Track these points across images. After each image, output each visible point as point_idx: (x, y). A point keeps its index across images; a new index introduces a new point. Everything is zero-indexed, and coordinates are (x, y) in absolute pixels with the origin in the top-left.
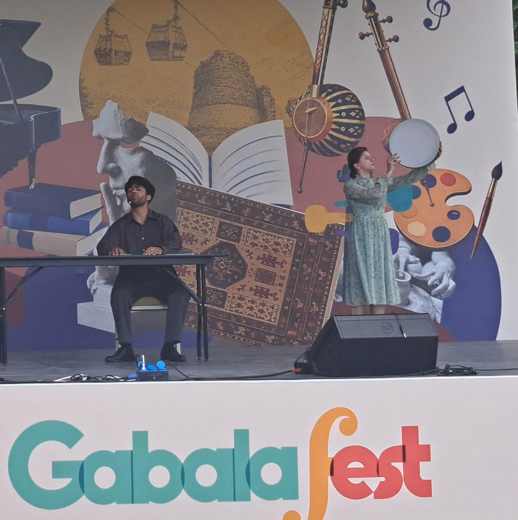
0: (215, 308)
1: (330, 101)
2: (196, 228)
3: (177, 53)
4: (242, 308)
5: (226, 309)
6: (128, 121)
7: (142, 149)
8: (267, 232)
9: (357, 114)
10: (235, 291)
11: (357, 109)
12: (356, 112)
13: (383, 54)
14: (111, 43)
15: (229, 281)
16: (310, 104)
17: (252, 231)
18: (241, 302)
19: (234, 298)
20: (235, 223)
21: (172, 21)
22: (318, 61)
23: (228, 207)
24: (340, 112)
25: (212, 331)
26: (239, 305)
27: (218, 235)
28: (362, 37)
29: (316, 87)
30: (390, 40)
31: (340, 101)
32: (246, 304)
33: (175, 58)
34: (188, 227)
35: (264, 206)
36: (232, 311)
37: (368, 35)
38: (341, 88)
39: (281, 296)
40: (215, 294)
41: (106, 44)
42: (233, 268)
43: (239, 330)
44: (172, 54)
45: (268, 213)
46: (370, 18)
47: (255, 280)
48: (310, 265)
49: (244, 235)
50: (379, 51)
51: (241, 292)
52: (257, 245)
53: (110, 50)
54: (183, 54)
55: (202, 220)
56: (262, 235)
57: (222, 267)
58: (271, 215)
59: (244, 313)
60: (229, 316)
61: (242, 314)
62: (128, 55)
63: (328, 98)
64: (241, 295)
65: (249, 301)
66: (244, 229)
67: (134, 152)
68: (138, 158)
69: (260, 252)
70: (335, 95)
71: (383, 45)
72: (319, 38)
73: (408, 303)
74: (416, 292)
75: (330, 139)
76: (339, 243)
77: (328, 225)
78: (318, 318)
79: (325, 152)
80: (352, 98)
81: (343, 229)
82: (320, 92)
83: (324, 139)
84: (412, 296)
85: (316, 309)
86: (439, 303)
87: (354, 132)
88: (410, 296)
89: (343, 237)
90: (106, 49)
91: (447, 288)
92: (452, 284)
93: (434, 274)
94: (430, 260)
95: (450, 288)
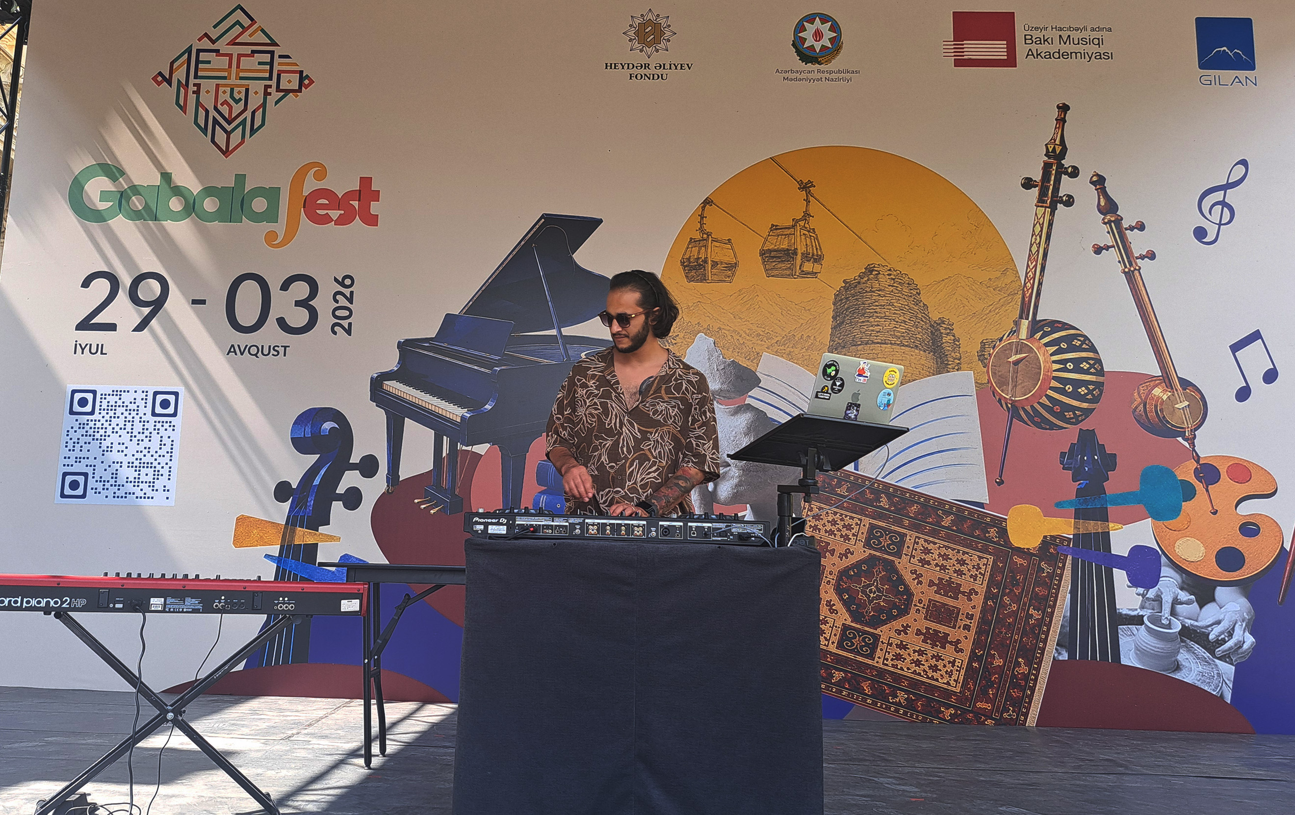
0: (860, 659)
1: (1047, 345)
2: (831, 532)
3: (808, 267)
4: (903, 662)
5: (877, 662)
6: (729, 365)
7: (749, 407)
8: (946, 544)
9: (1092, 366)
10: (893, 634)
11: (1091, 359)
12: (1089, 364)
13: (1131, 276)
14: (706, 251)
15: (883, 617)
16: (1016, 348)
17: (921, 541)
18: (902, 652)
19: (891, 645)
20: (893, 528)
21: (800, 220)
22: (1029, 285)
23: (884, 502)
24: (1064, 362)
25: (853, 695)
26: (898, 657)
27: (867, 544)
28: (1098, 250)
29: (1025, 323)
30: (1142, 257)
31: (1064, 345)
32: (910, 656)
33: (805, 274)
34: (819, 530)
35: (941, 502)
36: (887, 665)
37: (1107, 248)
38: (1066, 326)
39: (967, 646)
40: (860, 636)
41: (699, 252)
42: (890, 597)
43: (897, 697)
44: (800, 269)
45: (948, 513)
46: (1109, 222)
47: (926, 618)
48: (1017, 599)
49: (908, 547)
50: (1124, 272)
51: (902, 636)
52: (928, 563)
53: (705, 261)
54: (817, 268)
55: (842, 520)
56: (937, 547)
57: (872, 595)
58: (952, 517)
59: (906, 670)
60: (882, 673)
61: (903, 670)
62: (732, 267)
63: (1046, 340)
64: (901, 641)
65: (915, 651)
66: (908, 538)
67: (736, 412)
68: (743, 420)
69: (935, 574)
70: (1056, 335)
71: (1131, 265)
72: (1030, 250)
73: (1178, 667)
74: (1189, 650)
75: (1048, 403)
76: (1064, 565)
77: (1045, 537)
78: (1026, 684)
79: (1042, 423)
80: (1083, 343)
81: (1068, 545)
82: (1032, 332)
83: (1039, 403)
84: (1183, 656)
85: (1024, 669)
86: (1228, 670)
87: (1086, 394)
88: (1180, 657)
89: (1070, 558)
90: (698, 258)
91: (1241, 647)
92: (1250, 640)
93: (1218, 623)
94: (1213, 599)
95: (1245, 646)
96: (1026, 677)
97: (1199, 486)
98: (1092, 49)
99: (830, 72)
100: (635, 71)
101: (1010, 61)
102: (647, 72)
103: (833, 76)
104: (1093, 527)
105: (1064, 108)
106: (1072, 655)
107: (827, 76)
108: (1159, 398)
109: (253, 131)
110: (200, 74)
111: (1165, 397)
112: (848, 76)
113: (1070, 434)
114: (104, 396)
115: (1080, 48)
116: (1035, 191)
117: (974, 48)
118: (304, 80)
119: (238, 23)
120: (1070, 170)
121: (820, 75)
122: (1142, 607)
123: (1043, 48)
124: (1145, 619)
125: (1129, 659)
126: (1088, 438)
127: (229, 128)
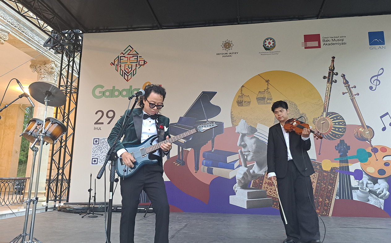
3: (268, 101)
6: (249, 127)
7: (255, 137)
9: (343, 124)
11: (343, 122)
13: (352, 100)
14: (243, 98)
16: (323, 119)
21: (266, 90)
22: (326, 103)
24: (335, 123)
28: (344, 94)
29: (325, 113)
30: (355, 95)
31: (335, 118)
33: (268, 103)
37: (346, 93)
38: (336, 113)
46: (346, 86)
48: (325, 184)
50: (351, 99)
53: (243, 101)
62: (249, 102)
63: (331, 117)
67: (251, 138)
68: (254, 140)
70: (333, 116)
71: (352, 97)
72: (326, 94)
73: (368, 200)
74: (371, 196)
75: (331, 133)
76: (337, 175)
77: (332, 168)
78: (329, 205)
79: (329, 138)
80: (340, 117)
81: (338, 169)
82: (327, 115)
83: (329, 133)
84: (370, 198)
85: (328, 202)
86: (382, 201)
87: (342, 131)
88: (369, 198)
89: (338, 173)
90: (241, 100)
91: (385, 195)
92: (388, 193)
93: (379, 189)
94: (377, 183)
95: (387, 195)
96: (328, 204)
97: (373, 153)
98: (340, 42)
99: (273, 52)
100: (224, 55)
101: (319, 46)
102: (227, 55)
103: (274, 53)
104: (344, 165)
105: (334, 58)
106: (340, 198)
107: (272, 53)
108: (361, 131)
109: (133, 75)
110: (121, 62)
111: (363, 131)
112: (277, 53)
113: (338, 141)
114: (101, 140)
115: (337, 42)
116: (327, 79)
117: (309, 44)
118: (145, 62)
119: (129, 49)
120: (335, 73)
121: (270, 53)
122: (358, 185)
123: (328, 43)
124: (359, 188)
125: (355, 198)
126: (342, 142)
127: (128, 75)
